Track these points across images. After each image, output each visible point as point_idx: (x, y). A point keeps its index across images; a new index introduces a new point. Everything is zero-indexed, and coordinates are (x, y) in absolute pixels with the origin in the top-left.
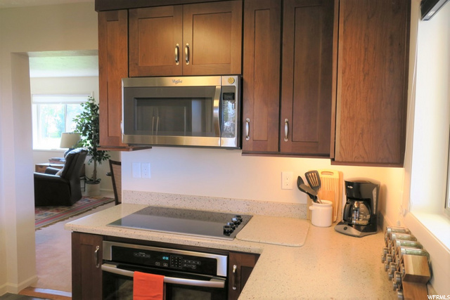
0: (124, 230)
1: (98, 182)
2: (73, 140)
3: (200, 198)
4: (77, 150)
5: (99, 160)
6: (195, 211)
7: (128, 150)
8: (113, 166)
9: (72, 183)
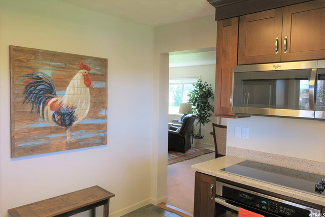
0: (232, 176)
1: (201, 138)
2: (186, 109)
3: (290, 158)
4: (190, 115)
5: (203, 123)
6: (285, 168)
7: (235, 117)
8: (215, 127)
9: (186, 137)
